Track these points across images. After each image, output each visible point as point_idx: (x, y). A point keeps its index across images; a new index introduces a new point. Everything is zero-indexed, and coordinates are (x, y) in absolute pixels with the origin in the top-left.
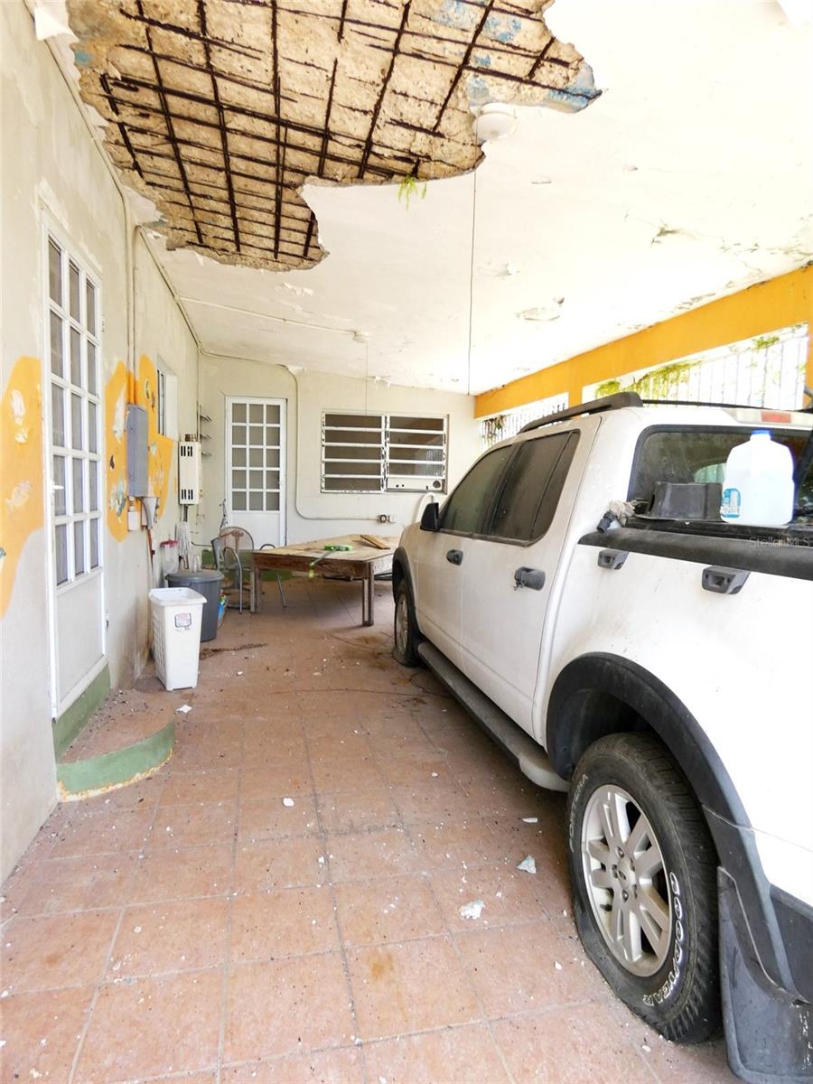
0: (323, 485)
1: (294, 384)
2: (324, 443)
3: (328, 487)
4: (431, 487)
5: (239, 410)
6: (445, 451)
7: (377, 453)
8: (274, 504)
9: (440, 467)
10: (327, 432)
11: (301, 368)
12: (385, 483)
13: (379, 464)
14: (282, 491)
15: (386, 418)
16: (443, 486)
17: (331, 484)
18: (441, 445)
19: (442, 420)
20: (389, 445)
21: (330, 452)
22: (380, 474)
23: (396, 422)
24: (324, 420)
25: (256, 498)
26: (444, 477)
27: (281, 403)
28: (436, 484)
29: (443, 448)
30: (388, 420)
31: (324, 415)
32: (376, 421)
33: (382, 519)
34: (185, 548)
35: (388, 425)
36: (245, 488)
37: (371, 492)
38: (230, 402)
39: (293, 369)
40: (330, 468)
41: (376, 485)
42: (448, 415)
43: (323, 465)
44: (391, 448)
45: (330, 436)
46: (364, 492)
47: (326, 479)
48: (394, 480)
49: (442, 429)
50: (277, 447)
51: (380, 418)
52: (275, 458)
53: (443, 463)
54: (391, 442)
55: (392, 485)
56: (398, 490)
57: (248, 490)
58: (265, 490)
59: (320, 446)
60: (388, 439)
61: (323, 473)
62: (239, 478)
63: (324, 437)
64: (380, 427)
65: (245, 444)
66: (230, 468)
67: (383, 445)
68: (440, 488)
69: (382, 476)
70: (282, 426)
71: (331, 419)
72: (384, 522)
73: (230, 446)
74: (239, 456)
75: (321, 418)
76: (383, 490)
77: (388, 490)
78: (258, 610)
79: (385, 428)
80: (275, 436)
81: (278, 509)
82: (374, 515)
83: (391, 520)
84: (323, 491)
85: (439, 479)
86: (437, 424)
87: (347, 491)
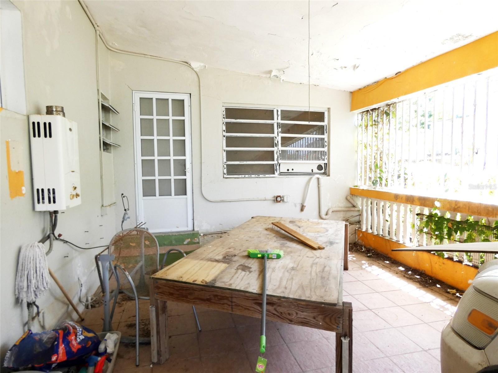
0: (225, 171)
1: (197, 80)
2: (225, 134)
3: (229, 173)
4: (316, 170)
5: (146, 103)
6: (326, 139)
7: (271, 143)
8: (182, 189)
9: (323, 153)
10: (227, 124)
11: (202, 64)
12: (278, 167)
13: (273, 152)
14: (188, 177)
15: (277, 111)
16: (325, 169)
17: (232, 170)
18: (323, 134)
19: (323, 113)
20: (281, 135)
21: (230, 142)
22: (273, 160)
23: (286, 115)
24: (224, 113)
25: (165, 184)
26: (326, 161)
27: (186, 98)
28: (320, 167)
29: (325, 136)
30: (279, 113)
31: (224, 109)
32: (269, 114)
33: (278, 199)
34: (33, 288)
35: (279, 118)
36: (155, 176)
37: (267, 176)
38: (137, 97)
39: (195, 65)
40: (230, 156)
41: (271, 170)
42: (329, 109)
43: (225, 154)
44: (282, 138)
45: (230, 127)
46: (261, 176)
47: (227, 165)
48: (285, 165)
49: (323, 121)
50: (182, 138)
51: (273, 111)
52: (181, 147)
53: (325, 149)
54: (283, 132)
55: (283, 169)
56: (288, 173)
57: (157, 178)
58: (173, 177)
59: (222, 136)
60: (280, 130)
61: (225, 160)
62: (148, 166)
63: (224, 128)
64: (273, 119)
65: (153, 135)
66: (139, 158)
67: (275, 135)
68: (323, 171)
69: (275, 162)
70: (187, 118)
71: (231, 112)
72: (280, 202)
73: (138, 137)
74: (147, 147)
75: (221, 112)
76: (277, 174)
77: (281, 174)
78: (163, 359)
79: (277, 120)
80: (180, 128)
81: (186, 194)
82: (270, 196)
83: (285, 200)
84: (226, 176)
85: (322, 163)
86: (320, 116)
87: (247, 176)
